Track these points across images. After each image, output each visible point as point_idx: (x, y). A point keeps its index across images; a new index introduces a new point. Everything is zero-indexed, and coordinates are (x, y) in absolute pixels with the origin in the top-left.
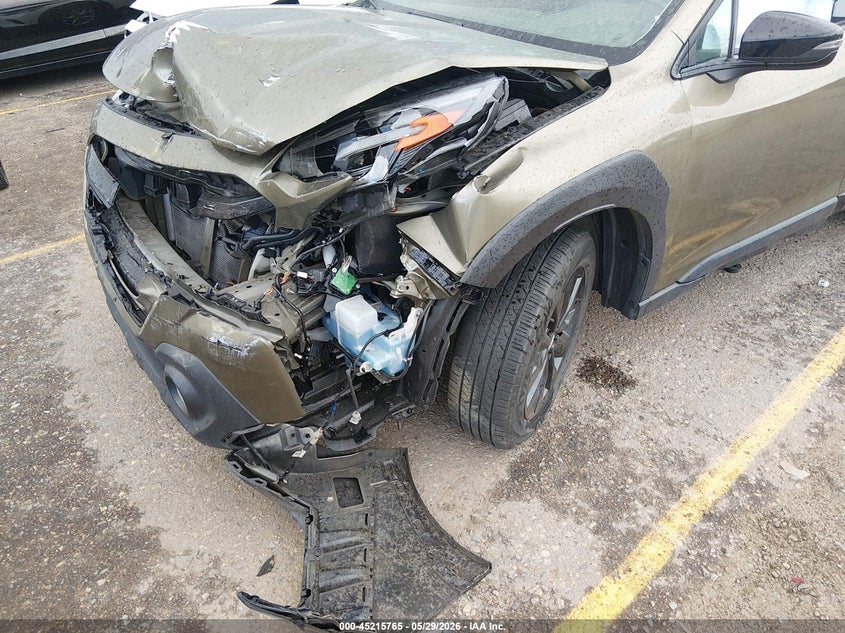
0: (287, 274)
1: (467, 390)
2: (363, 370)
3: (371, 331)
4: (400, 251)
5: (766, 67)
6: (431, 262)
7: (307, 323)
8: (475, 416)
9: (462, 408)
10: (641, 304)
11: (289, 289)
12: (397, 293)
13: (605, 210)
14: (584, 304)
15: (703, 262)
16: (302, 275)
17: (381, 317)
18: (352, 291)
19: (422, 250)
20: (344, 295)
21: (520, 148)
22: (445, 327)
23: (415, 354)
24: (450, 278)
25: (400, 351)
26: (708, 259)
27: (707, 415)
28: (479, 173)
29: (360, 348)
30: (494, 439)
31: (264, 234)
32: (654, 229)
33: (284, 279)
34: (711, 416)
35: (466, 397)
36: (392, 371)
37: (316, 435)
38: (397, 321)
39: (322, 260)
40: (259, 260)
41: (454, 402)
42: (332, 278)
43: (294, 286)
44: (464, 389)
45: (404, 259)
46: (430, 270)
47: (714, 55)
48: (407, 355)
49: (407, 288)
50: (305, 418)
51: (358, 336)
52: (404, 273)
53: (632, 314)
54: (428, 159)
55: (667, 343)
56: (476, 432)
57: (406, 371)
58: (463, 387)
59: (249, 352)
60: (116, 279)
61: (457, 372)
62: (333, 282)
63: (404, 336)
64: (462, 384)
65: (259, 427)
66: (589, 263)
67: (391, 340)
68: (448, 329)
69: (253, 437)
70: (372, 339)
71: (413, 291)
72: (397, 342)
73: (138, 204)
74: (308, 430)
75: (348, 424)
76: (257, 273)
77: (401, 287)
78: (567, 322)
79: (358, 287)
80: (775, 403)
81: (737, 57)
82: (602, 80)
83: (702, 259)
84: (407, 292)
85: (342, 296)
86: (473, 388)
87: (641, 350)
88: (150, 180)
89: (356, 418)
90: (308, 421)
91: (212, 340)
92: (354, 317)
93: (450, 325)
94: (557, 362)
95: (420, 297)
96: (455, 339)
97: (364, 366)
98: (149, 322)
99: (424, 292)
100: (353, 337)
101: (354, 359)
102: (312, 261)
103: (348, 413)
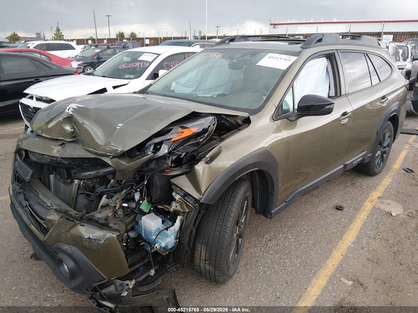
0: (118, 206)
1: (203, 254)
2: (156, 247)
3: (159, 228)
4: (172, 190)
5: (308, 115)
6: (186, 195)
7: (128, 228)
8: (207, 267)
9: (201, 264)
10: (272, 212)
11: (120, 213)
12: (172, 209)
13: (253, 171)
14: (249, 213)
15: (294, 193)
16: (126, 205)
17: (163, 222)
18: (149, 211)
19: (182, 189)
20: (145, 213)
21: (220, 147)
22: (192, 224)
23: (179, 238)
24: (195, 201)
25: (173, 237)
26: (296, 191)
27: (306, 261)
28: (204, 157)
29: (154, 237)
30: (217, 278)
31: (106, 188)
32: (274, 178)
33: (117, 208)
34: (308, 261)
35: (203, 258)
36: (169, 247)
37: (131, 284)
38: (170, 223)
39: (134, 198)
40: (104, 200)
41: (197, 261)
42: (140, 205)
43: (122, 210)
44: (202, 254)
45: (174, 194)
46: (186, 198)
47: (288, 111)
48: (176, 239)
49: (176, 207)
50: (126, 276)
51: (153, 232)
52: (175, 200)
53: (269, 217)
54: (184, 146)
55: (285, 231)
56: (208, 275)
57: (176, 246)
58: (201, 252)
59: (105, 241)
60: (31, 214)
61: (199, 246)
62: (141, 207)
63: (175, 230)
64: (201, 251)
65: (106, 280)
66: (249, 194)
67: (169, 232)
68: (194, 225)
69: (102, 286)
70: (160, 232)
71: (179, 208)
72: (171, 233)
73: (38, 180)
74: (128, 282)
75: (149, 276)
76: (102, 207)
77: (174, 206)
78: (243, 221)
79: (152, 209)
80: (334, 253)
81: (297, 112)
82: (247, 121)
83: (295, 191)
84: (177, 209)
85: (144, 214)
86: (206, 253)
87: (274, 234)
88: (46, 168)
89: (152, 272)
90: (128, 277)
91: (86, 237)
92: (151, 223)
93: (195, 222)
94: (240, 240)
95: (182, 211)
96: (197, 229)
97: (157, 245)
98: (52, 232)
99: (183, 208)
100: (150, 232)
101: (151, 244)
102: (129, 199)
103: (148, 271)
